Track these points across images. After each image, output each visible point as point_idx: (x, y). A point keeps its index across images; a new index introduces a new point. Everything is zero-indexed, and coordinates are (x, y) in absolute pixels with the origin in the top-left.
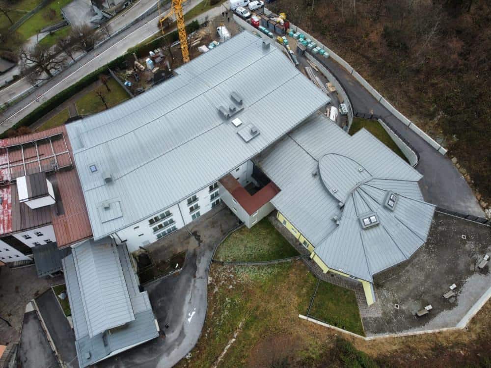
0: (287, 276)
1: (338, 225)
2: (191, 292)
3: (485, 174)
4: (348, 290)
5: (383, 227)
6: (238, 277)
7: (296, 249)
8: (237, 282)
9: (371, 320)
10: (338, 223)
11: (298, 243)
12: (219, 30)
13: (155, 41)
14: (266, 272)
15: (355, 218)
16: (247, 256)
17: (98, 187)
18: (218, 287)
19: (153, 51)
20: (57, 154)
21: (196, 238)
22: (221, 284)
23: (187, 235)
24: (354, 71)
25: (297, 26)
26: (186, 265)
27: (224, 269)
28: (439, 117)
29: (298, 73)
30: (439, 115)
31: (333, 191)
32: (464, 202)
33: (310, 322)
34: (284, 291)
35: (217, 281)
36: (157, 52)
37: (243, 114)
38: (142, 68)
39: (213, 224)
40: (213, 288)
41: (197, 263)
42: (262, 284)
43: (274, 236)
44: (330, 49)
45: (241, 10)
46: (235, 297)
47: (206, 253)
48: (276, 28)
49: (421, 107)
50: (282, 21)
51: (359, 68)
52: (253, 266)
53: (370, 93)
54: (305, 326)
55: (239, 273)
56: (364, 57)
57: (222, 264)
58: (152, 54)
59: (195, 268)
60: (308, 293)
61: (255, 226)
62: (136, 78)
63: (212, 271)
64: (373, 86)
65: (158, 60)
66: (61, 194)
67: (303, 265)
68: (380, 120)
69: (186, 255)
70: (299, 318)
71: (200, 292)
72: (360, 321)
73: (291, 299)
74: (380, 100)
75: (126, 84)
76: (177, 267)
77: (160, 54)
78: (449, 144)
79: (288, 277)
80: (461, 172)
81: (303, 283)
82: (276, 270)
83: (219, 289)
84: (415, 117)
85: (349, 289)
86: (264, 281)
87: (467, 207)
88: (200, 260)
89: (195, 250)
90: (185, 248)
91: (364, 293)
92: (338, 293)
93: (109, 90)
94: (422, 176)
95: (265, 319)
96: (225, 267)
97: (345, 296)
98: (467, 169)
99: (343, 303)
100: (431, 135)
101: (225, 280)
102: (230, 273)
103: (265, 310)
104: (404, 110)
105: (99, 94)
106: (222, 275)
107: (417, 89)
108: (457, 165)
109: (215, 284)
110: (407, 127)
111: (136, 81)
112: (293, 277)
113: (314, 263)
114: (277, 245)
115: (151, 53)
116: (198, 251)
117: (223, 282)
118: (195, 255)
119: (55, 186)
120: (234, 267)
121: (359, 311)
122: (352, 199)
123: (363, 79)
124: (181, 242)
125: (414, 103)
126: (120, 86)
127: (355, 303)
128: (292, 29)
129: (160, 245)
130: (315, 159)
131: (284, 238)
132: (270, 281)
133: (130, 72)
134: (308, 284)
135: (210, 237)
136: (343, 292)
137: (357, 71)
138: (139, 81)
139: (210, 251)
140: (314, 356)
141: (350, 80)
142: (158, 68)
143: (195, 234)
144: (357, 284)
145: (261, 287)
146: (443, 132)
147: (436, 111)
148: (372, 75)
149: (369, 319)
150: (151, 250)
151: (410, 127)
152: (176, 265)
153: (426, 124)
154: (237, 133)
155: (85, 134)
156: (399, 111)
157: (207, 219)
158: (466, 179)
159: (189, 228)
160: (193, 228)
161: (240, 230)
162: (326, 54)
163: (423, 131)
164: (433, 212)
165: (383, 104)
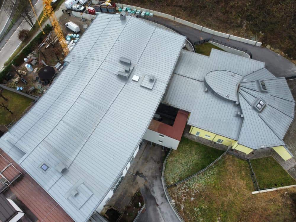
0: (226, 170)
1: (243, 118)
2: (162, 218)
3: (292, 47)
4: (267, 158)
5: (269, 105)
6: (193, 189)
7: (214, 148)
8: (194, 193)
9: (293, 169)
10: (242, 116)
11: (213, 143)
12: (67, 25)
13: (24, 50)
14: (210, 175)
15: (250, 107)
16: (187, 170)
17: (57, 181)
18: (183, 204)
19: (26, 58)
20: (2, 171)
21: (140, 176)
22: (183, 200)
23: (133, 177)
24: (175, 17)
25: (122, 3)
26: (146, 200)
27: (179, 188)
28: (245, 25)
29: (155, 28)
30: (244, 24)
31: (226, 96)
32: (290, 69)
33: (262, 193)
34: (232, 182)
35: (179, 199)
36: (30, 57)
37: (136, 71)
38: (24, 73)
39: (146, 160)
40: (180, 207)
41: (153, 194)
42: (214, 185)
43: (196, 146)
44: (152, 10)
45: (75, 7)
46: (200, 205)
47: (154, 183)
48: (108, 9)
49: (232, 23)
50: (110, 4)
51: (177, 15)
52: (198, 175)
53: (193, 28)
54: (261, 198)
55: (191, 185)
56: (177, 6)
57: (175, 185)
58: (27, 60)
59: (153, 198)
60: (246, 174)
61: (179, 146)
62: (24, 81)
63: (171, 195)
64: (193, 22)
65: (34, 62)
66: (26, 204)
67: (231, 156)
68: (210, 42)
69: (141, 192)
70: (254, 195)
71: (169, 214)
72: (287, 174)
73: (240, 185)
74: (202, 30)
75: (18, 89)
76: (140, 205)
77: (33, 58)
78: (261, 38)
79: (228, 170)
80: (276, 52)
81: (239, 169)
82: (216, 170)
83: (184, 205)
84: (230, 31)
85: (268, 156)
86: (213, 182)
87: (293, 71)
88: (153, 191)
89: (145, 185)
90: (137, 188)
91: (277, 154)
92: (263, 163)
93: (6, 100)
94: (264, 63)
95: (233, 209)
96: (178, 187)
97: (268, 162)
98: (279, 49)
99: (270, 168)
100: (246, 37)
101: (185, 196)
102: (184, 189)
103: (229, 202)
104: (221, 29)
105: (2, 105)
106: (180, 193)
107: (224, 13)
108: (272, 48)
109: (179, 203)
110: (228, 39)
111: (24, 84)
112: (231, 169)
113: (236, 151)
114: (201, 151)
115: (25, 59)
116: (148, 185)
117: (184, 198)
118: (147, 189)
119: (16, 200)
120: (185, 183)
121: (283, 168)
122: (241, 96)
123: (184, 20)
124: (132, 185)
125: (226, 22)
126: (14, 93)
127: (276, 164)
128: (119, 6)
129: (118, 196)
130: (199, 81)
131: (202, 144)
132: (217, 179)
133: (16, 80)
134: (243, 168)
135: (150, 170)
136: (265, 161)
137: (177, 17)
138: (27, 83)
139: (156, 180)
140: (286, 217)
141: (176, 24)
142: (37, 68)
143: (138, 173)
144: (270, 151)
145: (214, 187)
146: (253, 33)
147: (242, 21)
148: (189, 16)
149: (291, 170)
150: (113, 203)
151: (229, 38)
152: (139, 204)
153: (240, 32)
154: (141, 86)
155: (19, 142)
156: (218, 31)
157: (140, 158)
158: (281, 55)
159: (131, 171)
160: (134, 170)
161: (171, 155)
162: (151, 14)
163: (240, 37)
164: (286, 82)
165: (204, 31)
